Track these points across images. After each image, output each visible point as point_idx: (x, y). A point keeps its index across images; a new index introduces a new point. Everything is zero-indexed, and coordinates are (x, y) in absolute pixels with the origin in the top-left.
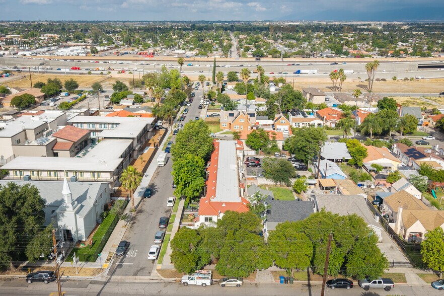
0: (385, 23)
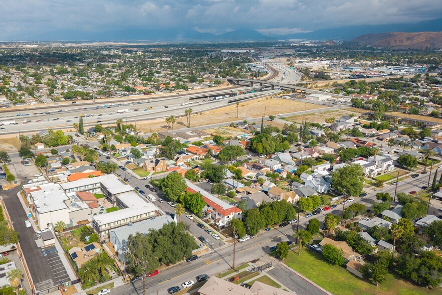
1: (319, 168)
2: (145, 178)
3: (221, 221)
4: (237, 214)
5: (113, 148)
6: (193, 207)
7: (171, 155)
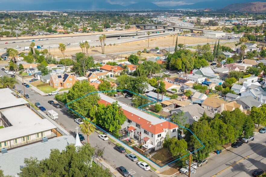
0: (51, 11)
1: (248, 80)
2: (50, 94)
3: (148, 142)
4: (172, 130)
5: (21, 68)
6: (107, 123)
7: (83, 71)
